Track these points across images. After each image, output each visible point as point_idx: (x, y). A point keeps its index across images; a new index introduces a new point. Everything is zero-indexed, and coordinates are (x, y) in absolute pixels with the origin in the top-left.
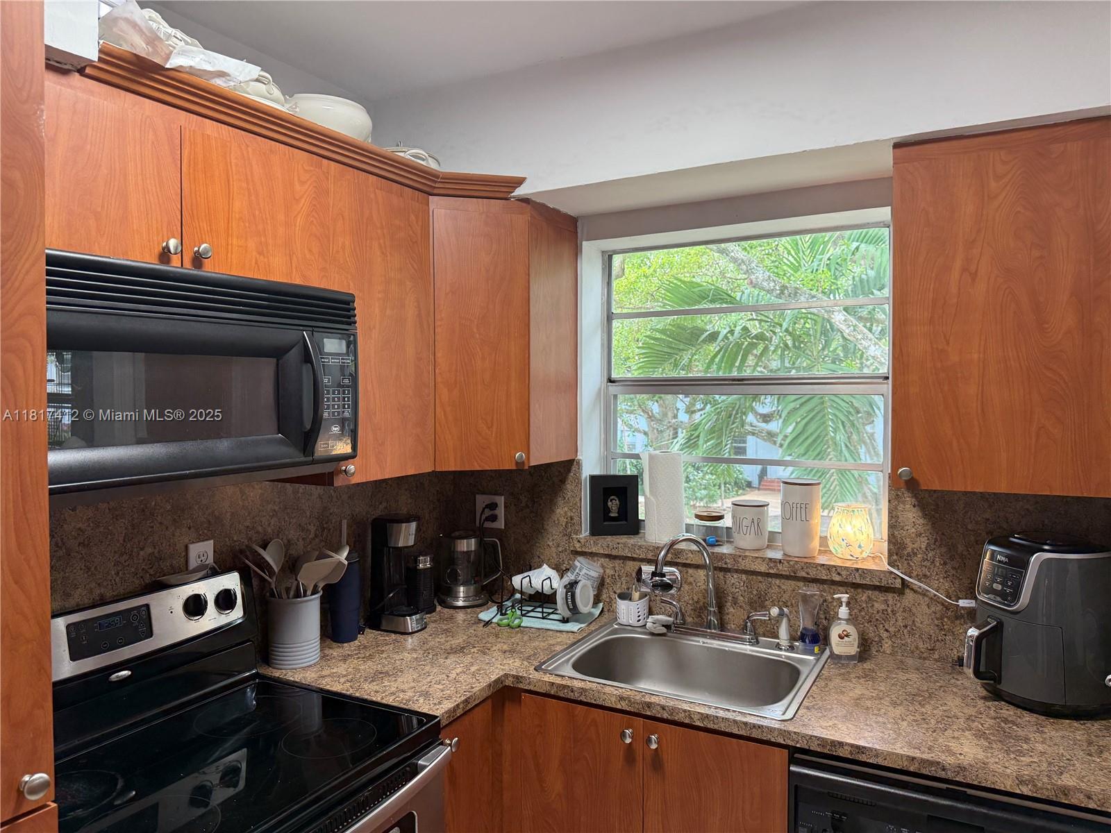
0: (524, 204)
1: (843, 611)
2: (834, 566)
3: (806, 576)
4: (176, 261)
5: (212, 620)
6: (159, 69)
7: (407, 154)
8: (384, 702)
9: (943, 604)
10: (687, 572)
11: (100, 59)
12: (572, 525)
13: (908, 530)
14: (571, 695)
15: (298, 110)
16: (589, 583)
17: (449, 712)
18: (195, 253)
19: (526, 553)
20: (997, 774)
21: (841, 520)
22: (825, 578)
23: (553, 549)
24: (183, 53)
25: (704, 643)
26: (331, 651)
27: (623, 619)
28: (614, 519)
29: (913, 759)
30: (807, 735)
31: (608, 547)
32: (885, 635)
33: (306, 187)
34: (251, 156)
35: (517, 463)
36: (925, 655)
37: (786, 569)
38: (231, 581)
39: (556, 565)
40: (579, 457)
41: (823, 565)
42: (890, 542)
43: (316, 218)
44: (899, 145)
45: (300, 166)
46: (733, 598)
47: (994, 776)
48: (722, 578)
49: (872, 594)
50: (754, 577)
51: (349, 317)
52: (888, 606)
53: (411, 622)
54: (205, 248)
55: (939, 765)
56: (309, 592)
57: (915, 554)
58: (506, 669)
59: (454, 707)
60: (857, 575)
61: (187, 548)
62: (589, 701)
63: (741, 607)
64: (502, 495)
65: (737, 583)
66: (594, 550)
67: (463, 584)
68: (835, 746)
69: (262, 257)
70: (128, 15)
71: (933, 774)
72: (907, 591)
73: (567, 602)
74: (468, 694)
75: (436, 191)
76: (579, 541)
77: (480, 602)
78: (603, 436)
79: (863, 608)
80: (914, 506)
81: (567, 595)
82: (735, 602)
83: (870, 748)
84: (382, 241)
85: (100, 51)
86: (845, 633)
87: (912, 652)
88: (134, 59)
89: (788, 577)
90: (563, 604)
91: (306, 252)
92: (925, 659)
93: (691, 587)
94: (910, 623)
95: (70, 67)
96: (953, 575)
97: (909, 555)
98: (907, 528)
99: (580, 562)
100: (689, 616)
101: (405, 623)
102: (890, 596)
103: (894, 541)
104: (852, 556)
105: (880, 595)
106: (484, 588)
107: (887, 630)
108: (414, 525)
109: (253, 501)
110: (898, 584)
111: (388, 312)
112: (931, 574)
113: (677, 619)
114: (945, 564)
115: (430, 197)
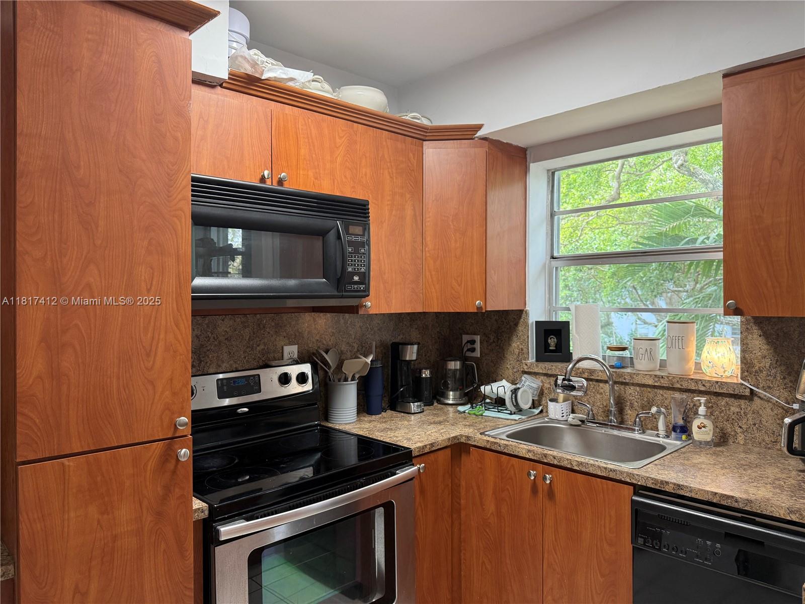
0: (484, 141)
1: (702, 410)
2: (700, 380)
3: (680, 387)
4: (269, 182)
5: (295, 388)
6: (259, 80)
7: (408, 117)
8: (384, 440)
9: (783, 409)
10: (599, 386)
11: (229, 78)
12: (523, 354)
13: (755, 354)
14: (499, 449)
15: (340, 96)
16: (530, 391)
17: (419, 448)
18: (279, 179)
19: (493, 373)
20: (774, 506)
21: (709, 348)
22: (694, 388)
23: (510, 370)
24: (270, 70)
25: (605, 431)
26: (364, 418)
27: (552, 414)
28: (552, 351)
29: (716, 494)
30: (645, 477)
31: (545, 368)
32: (739, 430)
33: (343, 140)
34: (310, 123)
35: (478, 308)
36: (769, 446)
37: (666, 382)
38: (306, 368)
39: (512, 381)
40: (527, 308)
41: (693, 379)
42: (742, 362)
43: (349, 158)
44: (726, 76)
45: (339, 129)
46: (631, 403)
47: (772, 507)
48: (623, 389)
49: (729, 401)
50: (645, 389)
51: (365, 214)
52: (741, 410)
53: (414, 407)
54: (284, 176)
55: (733, 498)
56: (350, 379)
57: (761, 371)
58: (463, 433)
59: (423, 446)
60: (717, 386)
61: (283, 348)
62: (510, 453)
63: (635, 410)
64: (479, 335)
65: (633, 393)
66: (536, 370)
67: (452, 390)
68: (663, 484)
69: (317, 181)
70: (242, 54)
71: (729, 504)
72: (756, 398)
73: (512, 400)
74: (434, 441)
75: (427, 138)
76: (526, 365)
77: (462, 402)
78: (547, 296)
79: (723, 411)
80: (760, 336)
81: (512, 396)
82: (632, 406)
83: (686, 486)
84: (390, 170)
85: (229, 74)
86: (702, 425)
87: (760, 444)
88: (246, 76)
89: (668, 388)
90: (510, 402)
91: (343, 177)
92: (769, 448)
93: (601, 396)
94: (758, 422)
95: (215, 84)
96: (791, 386)
97: (756, 372)
98: (755, 352)
99: (525, 378)
100: (600, 416)
101: (410, 406)
102: (742, 402)
103: (745, 361)
104: (716, 374)
105: (735, 401)
106: (466, 394)
107: (740, 427)
108: (416, 347)
109: (321, 326)
110: (747, 393)
111: (394, 212)
112: (774, 386)
113: (588, 416)
114: (784, 378)
115: (424, 142)
